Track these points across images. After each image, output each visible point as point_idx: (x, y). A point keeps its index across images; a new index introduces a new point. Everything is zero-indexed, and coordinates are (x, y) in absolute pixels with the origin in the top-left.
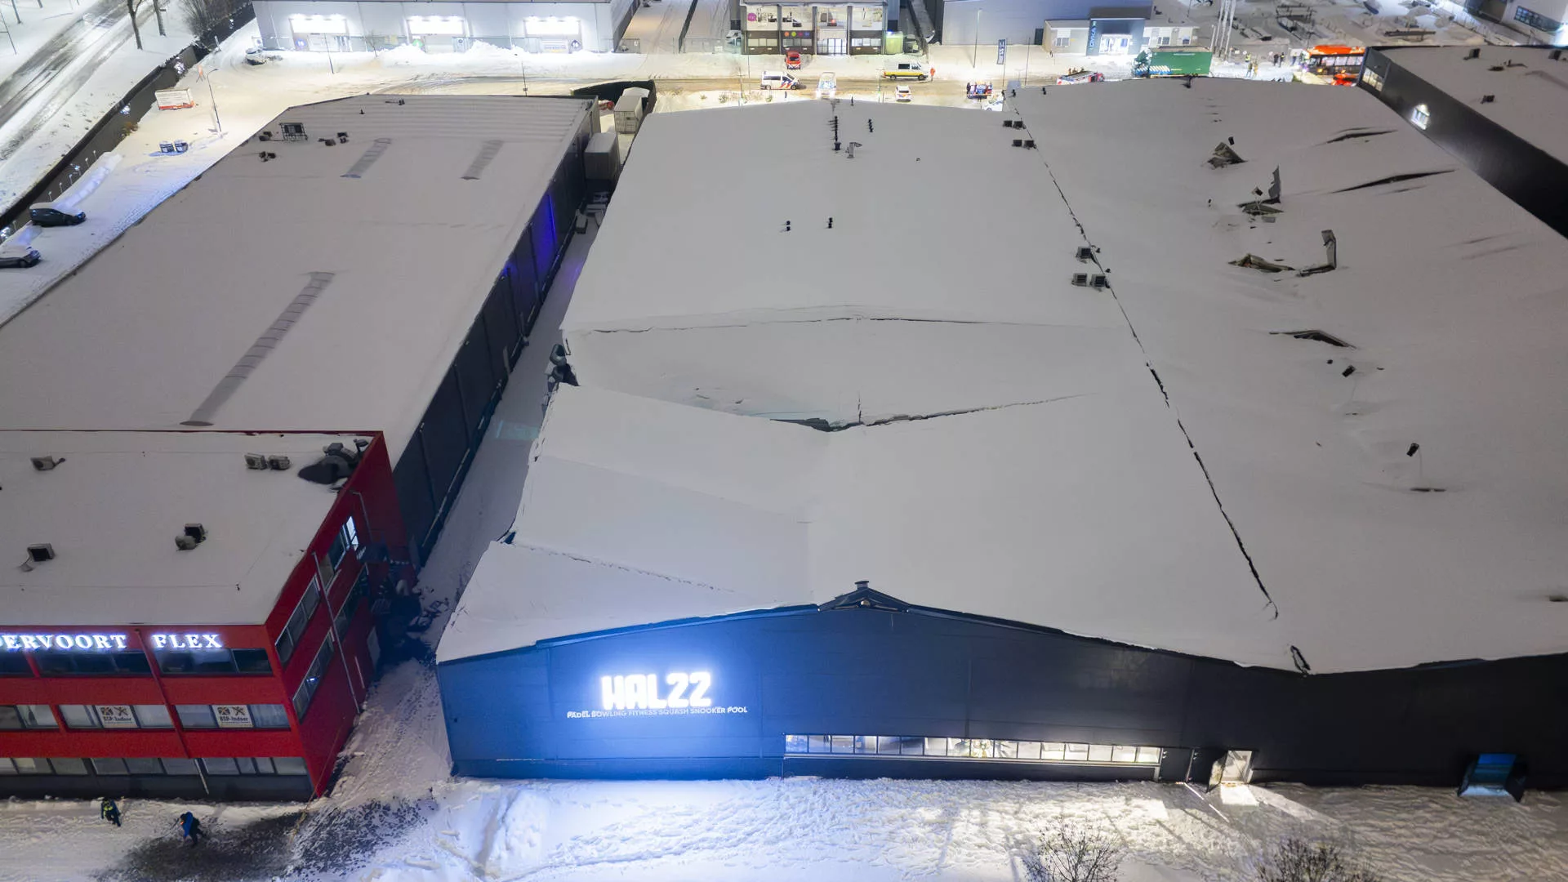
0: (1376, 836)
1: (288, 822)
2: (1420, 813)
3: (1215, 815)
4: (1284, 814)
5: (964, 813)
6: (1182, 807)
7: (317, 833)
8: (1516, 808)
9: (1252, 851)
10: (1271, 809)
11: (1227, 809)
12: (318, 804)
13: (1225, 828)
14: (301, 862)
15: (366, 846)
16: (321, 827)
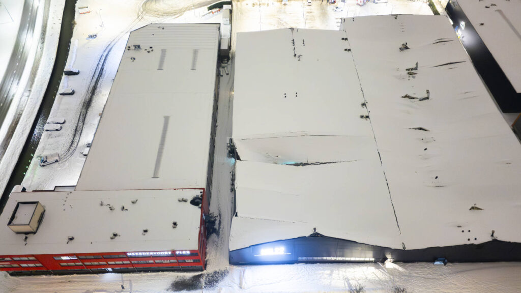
0: (416, 275)
1: (200, 276)
2: (425, 269)
3: (384, 270)
4: (398, 270)
5: (335, 271)
6: (378, 269)
7: (206, 279)
8: (444, 267)
9: (391, 278)
10: (395, 269)
11: (387, 269)
12: (204, 272)
13: (386, 273)
14: (205, 285)
15: (217, 281)
16: (206, 277)
